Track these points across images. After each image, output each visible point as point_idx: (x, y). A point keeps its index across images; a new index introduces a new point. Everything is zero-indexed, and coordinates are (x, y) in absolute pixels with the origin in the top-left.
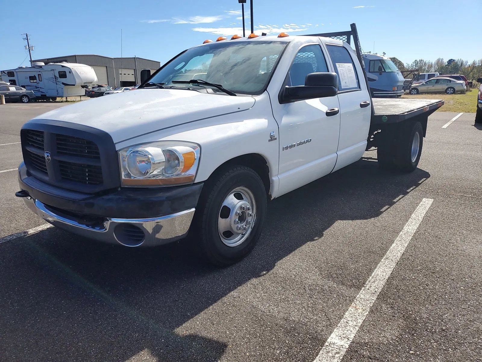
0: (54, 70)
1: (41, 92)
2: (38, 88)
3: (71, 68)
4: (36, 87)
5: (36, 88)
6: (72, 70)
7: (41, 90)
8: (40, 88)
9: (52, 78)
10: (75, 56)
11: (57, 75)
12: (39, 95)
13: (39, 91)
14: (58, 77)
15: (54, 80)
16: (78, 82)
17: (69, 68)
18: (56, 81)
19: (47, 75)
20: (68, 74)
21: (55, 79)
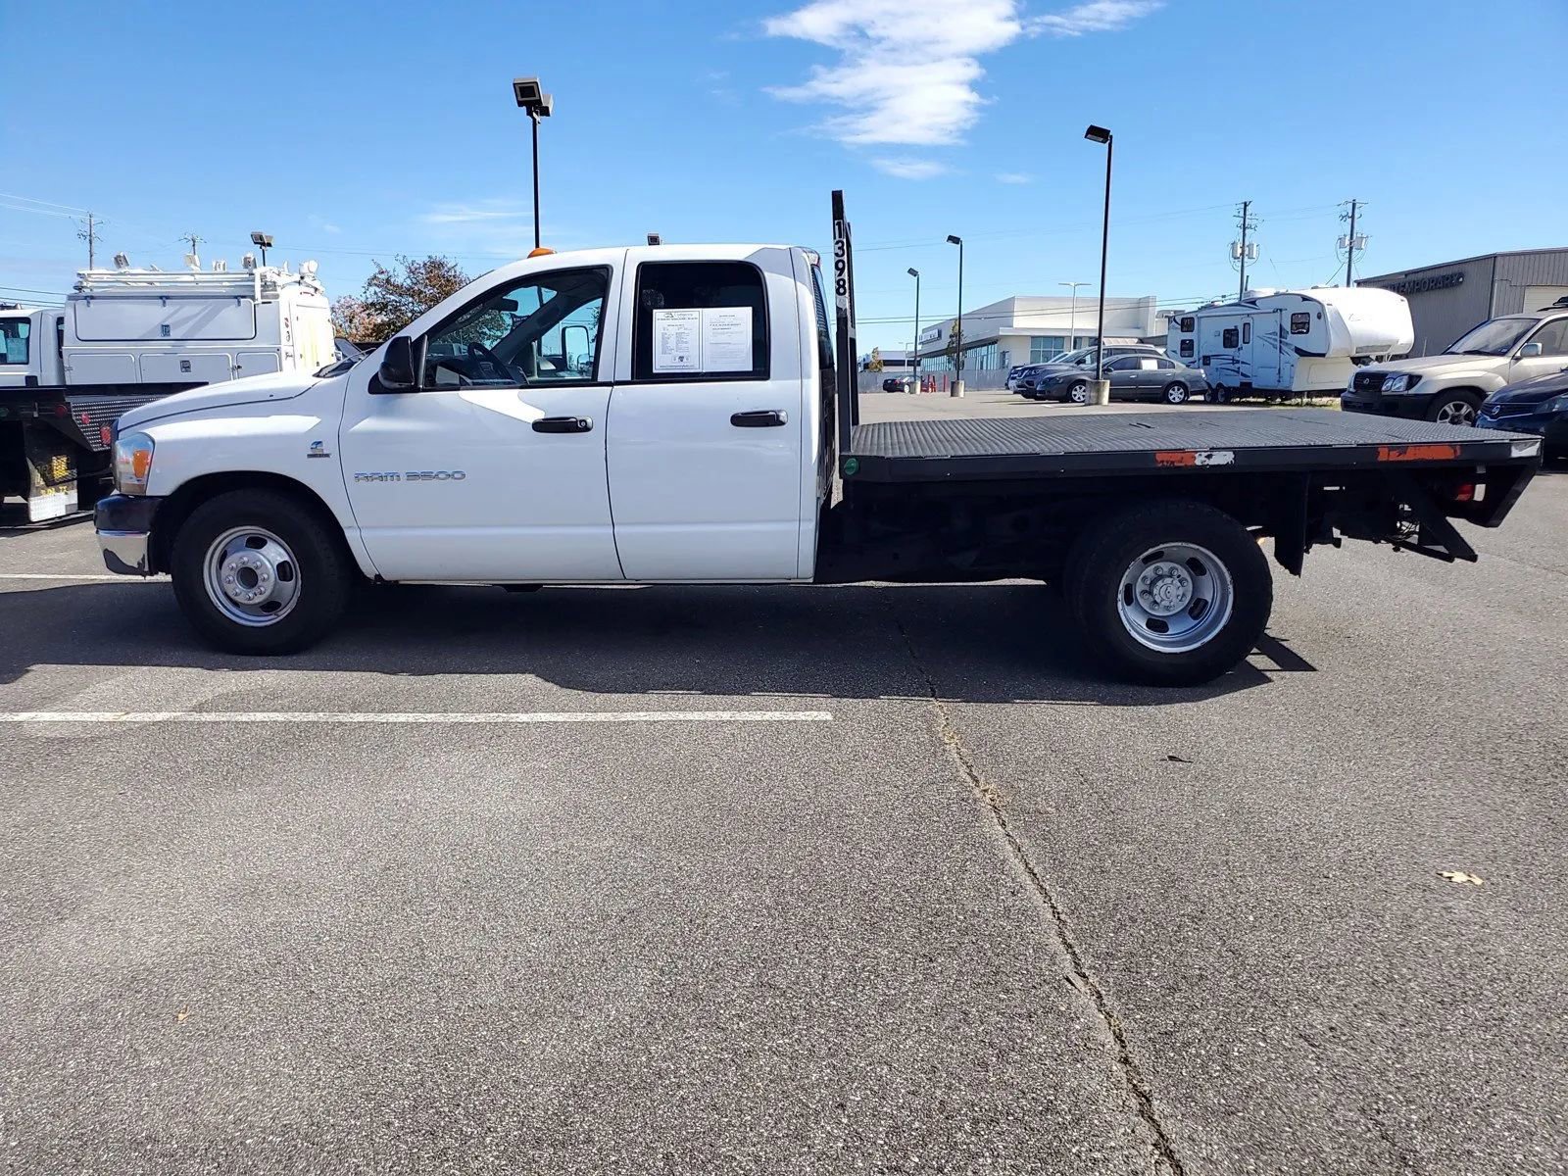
0: (1281, 310)
1: (1243, 375)
2: (1238, 362)
3: (1325, 304)
4: (1233, 360)
5: (1233, 364)
6: (1327, 309)
7: (1244, 369)
8: (1243, 363)
9: (1274, 333)
10: (1494, 257)
11: (1287, 326)
12: (1234, 382)
13: (1238, 372)
14: (1289, 330)
15: (1276, 340)
16: (1336, 342)
17: (1320, 303)
18: (1281, 342)
19: (1264, 326)
20: (1313, 318)
21: (1278, 338)
